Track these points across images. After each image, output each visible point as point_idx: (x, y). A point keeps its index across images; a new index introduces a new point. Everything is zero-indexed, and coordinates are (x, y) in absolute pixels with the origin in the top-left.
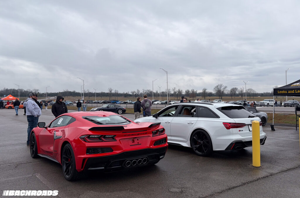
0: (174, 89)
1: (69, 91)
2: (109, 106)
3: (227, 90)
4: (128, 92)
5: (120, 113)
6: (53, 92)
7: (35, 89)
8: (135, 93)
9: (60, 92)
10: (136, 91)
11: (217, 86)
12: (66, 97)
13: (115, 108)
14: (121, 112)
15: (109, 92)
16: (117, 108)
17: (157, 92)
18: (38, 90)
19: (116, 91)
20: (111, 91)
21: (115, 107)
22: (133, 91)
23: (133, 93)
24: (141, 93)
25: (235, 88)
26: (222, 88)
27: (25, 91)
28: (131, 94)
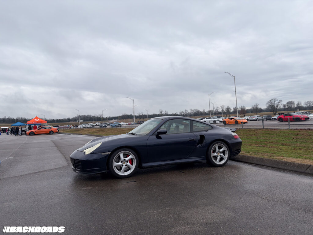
0: (222, 106)
1: (127, 114)
2: (163, 129)
3: (281, 104)
4: (177, 113)
5: (218, 162)
6: (114, 116)
7: (100, 115)
8: (183, 113)
9: (120, 116)
10: (184, 111)
11: (271, 101)
12: (125, 119)
13: (195, 135)
14: (226, 157)
15: (160, 113)
16: (202, 137)
17: (204, 111)
18: (102, 115)
19: (166, 112)
20: (161, 113)
21: (192, 131)
22: (181, 111)
23: (181, 113)
24: (189, 113)
25: (291, 102)
26: (276, 102)
27: (93, 116)
28: (180, 114)
